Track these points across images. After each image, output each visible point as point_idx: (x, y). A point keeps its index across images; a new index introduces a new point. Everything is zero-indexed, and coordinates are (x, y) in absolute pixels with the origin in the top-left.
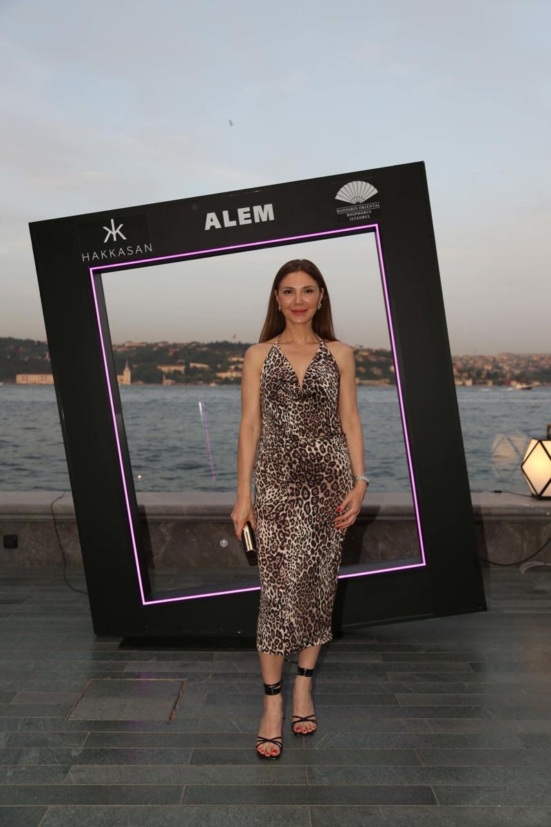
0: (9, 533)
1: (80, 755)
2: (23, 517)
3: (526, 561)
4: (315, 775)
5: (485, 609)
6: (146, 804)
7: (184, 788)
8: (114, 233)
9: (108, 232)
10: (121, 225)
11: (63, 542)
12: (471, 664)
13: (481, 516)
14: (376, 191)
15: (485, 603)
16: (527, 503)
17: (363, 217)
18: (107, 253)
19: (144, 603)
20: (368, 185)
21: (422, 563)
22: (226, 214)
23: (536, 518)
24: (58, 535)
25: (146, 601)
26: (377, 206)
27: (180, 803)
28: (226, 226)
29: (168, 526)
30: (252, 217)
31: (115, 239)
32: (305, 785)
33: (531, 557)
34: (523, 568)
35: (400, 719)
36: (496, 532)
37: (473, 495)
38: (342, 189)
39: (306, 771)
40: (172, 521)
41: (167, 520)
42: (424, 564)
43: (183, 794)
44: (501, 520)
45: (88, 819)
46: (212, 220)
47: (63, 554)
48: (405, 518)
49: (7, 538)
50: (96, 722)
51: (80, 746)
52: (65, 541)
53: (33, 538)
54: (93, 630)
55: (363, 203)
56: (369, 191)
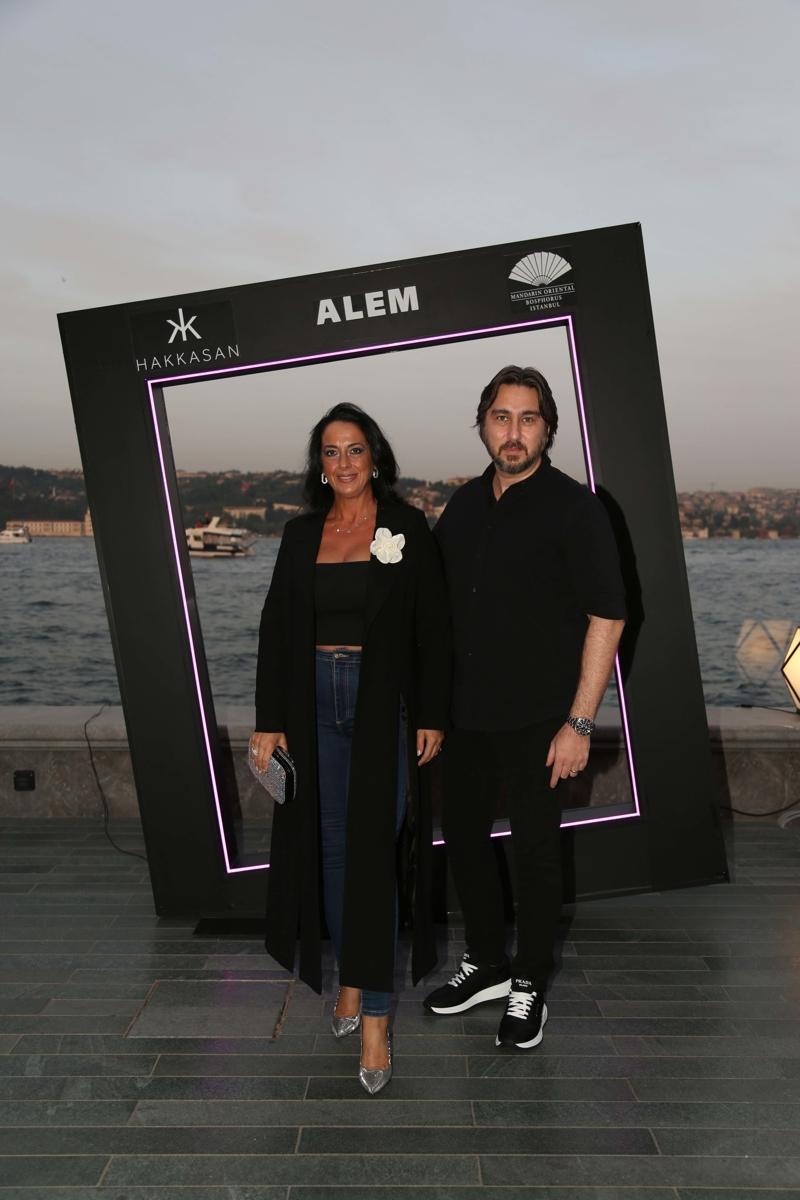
0: (22, 769)
1: (149, 1086)
2: (44, 744)
3: (787, 809)
4: (485, 1114)
5: (727, 879)
6: (247, 1152)
7: (300, 1131)
8: (183, 329)
9: (174, 328)
10: (194, 318)
11: (101, 782)
12: (705, 959)
13: (720, 741)
14: (568, 267)
15: (727, 872)
16: (790, 724)
17: (551, 306)
18: (174, 359)
19: (229, 871)
20: (558, 257)
21: (635, 812)
22: (347, 301)
24: (95, 770)
25: (231, 868)
26: (570, 288)
27: (296, 1151)
28: (348, 319)
30: (387, 306)
31: (185, 339)
32: (470, 1127)
33: (796, 804)
34: (783, 821)
35: (604, 1037)
36: (744, 765)
37: (708, 708)
38: (519, 264)
39: (472, 1108)
42: (638, 814)
43: (299, 1139)
44: (749, 749)
45: (168, 1173)
46: (327, 311)
47: (104, 798)
49: (18, 774)
50: (169, 1041)
51: (148, 1074)
52: (107, 779)
53: (57, 775)
54: (154, 910)
55: (550, 284)
56: (559, 267)
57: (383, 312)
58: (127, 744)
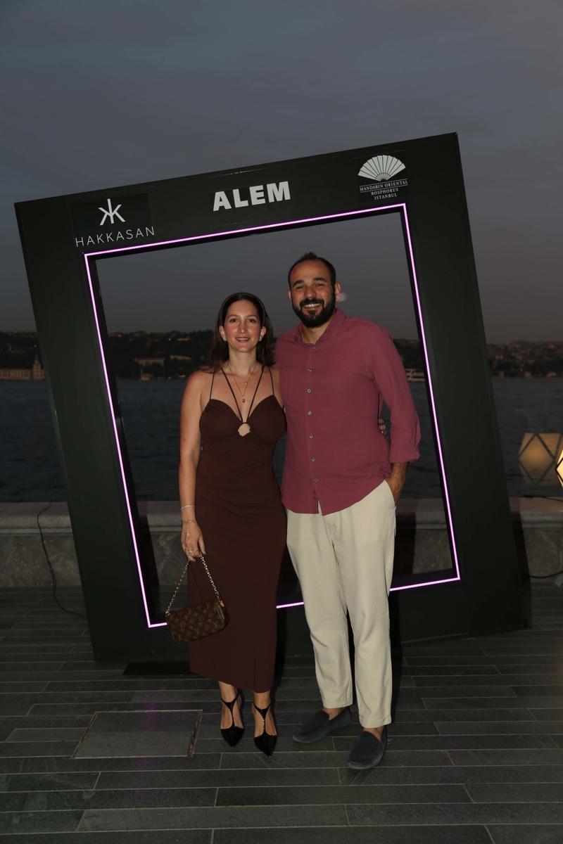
1: (93, 797)
4: (356, 815)
5: (526, 625)
7: (213, 834)
8: (111, 215)
9: (104, 214)
10: (119, 206)
11: (50, 559)
12: (513, 688)
13: (520, 523)
14: (403, 167)
17: (390, 196)
18: (104, 237)
19: (150, 626)
20: (395, 159)
21: (457, 577)
22: (236, 193)
24: (45, 551)
25: (151, 623)
26: (405, 183)
28: (236, 207)
29: (168, 539)
30: (266, 197)
31: (112, 222)
35: (442, 751)
38: (366, 164)
39: (346, 811)
40: (170, 533)
41: (167, 532)
42: (459, 578)
43: (212, 839)
44: (535, 528)
46: (221, 200)
47: (52, 571)
50: (107, 760)
51: (92, 788)
52: (54, 556)
53: (17, 554)
54: (93, 656)
55: (388, 180)
56: (396, 167)
57: (263, 201)
58: (71, 530)
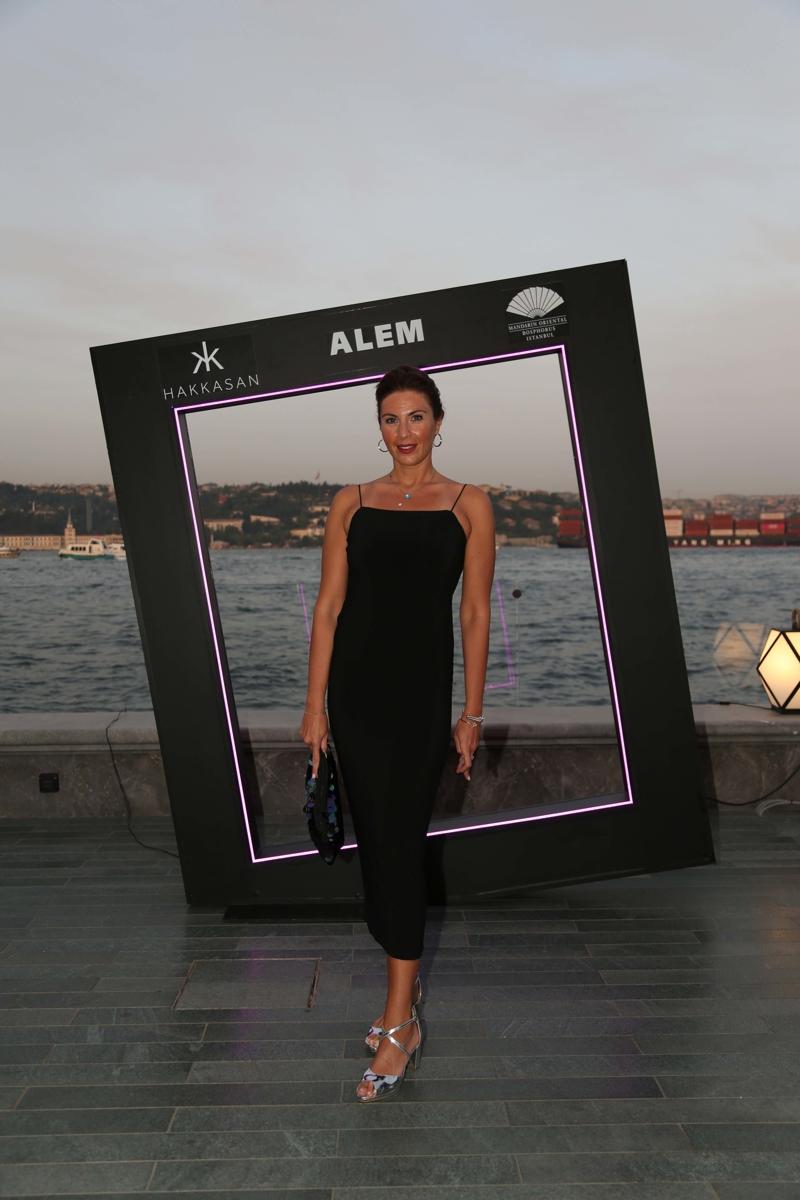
0: (46, 772)
1: (202, 1049)
2: (67, 748)
3: (764, 798)
4: (506, 1067)
5: (713, 860)
6: (297, 1103)
7: (342, 1086)
8: (207, 360)
9: (198, 359)
10: (216, 350)
11: (123, 782)
12: (695, 933)
13: (705, 736)
14: (561, 301)
15: (713, 854)
16: (766, 719)
17: (545, 336)
18: (198, 389)
19: (254, 861)
20: (552, 292)
21: (628, 800)
22: (358, 333)
23: (777, 739)
24: (117, 773)
25: (256, 858)
26: (563, 320)
27: (342, 1102)
28: (359, 349)
29: (270, 757)
30: (395, 338)
31: (208, 369)
32: (495, 1078)
33: (772, 793)
34: (761, 809)
35: (608, 1001)
36: (724, 758)
37: (695, 708)
38: (516, 298)
39: (495, 1063)
40: (275, 749)
41: (268, 748)
42: (631, 802)
43: (342, 1091)
44: (731, 743)
45: (228, 1121)
46: (340, 342)
47: (125, 798)
48: (598, 742)
49: (43, 778)
50: (213, 1011)
51: (199, 1040)
52: (127, 780)
53: (81, 777)
54: (185, 898)
55: (545, 316)
56: (554, 299)
57: (391, 343)
